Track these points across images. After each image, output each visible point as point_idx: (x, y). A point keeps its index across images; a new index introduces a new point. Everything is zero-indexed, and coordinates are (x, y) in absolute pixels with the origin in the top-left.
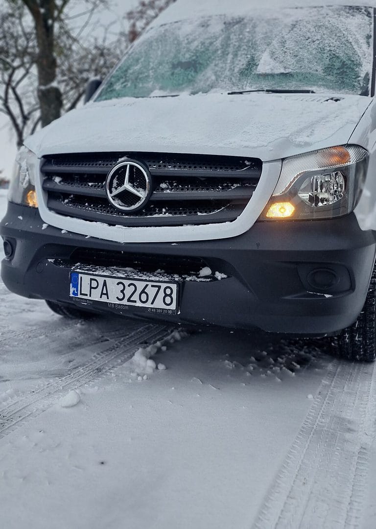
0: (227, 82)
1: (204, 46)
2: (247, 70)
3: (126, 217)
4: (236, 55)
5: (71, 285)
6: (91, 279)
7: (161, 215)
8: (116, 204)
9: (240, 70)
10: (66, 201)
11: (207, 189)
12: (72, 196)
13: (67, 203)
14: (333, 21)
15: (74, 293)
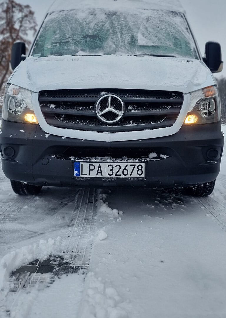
0: (124, 49)
1: (99, 27)
2: (132, 42)
3: (110, 127)
4: (122, 34)
5: (74, 170)
6: (90, 165)
7: (131, 125)
8: (103, 119)
9: (128, 42)
10: (61, 119)
11: (155, 109)
12: (63, 116)
13: (62, 120)
14: (167, 18)
15: (77, 174)
